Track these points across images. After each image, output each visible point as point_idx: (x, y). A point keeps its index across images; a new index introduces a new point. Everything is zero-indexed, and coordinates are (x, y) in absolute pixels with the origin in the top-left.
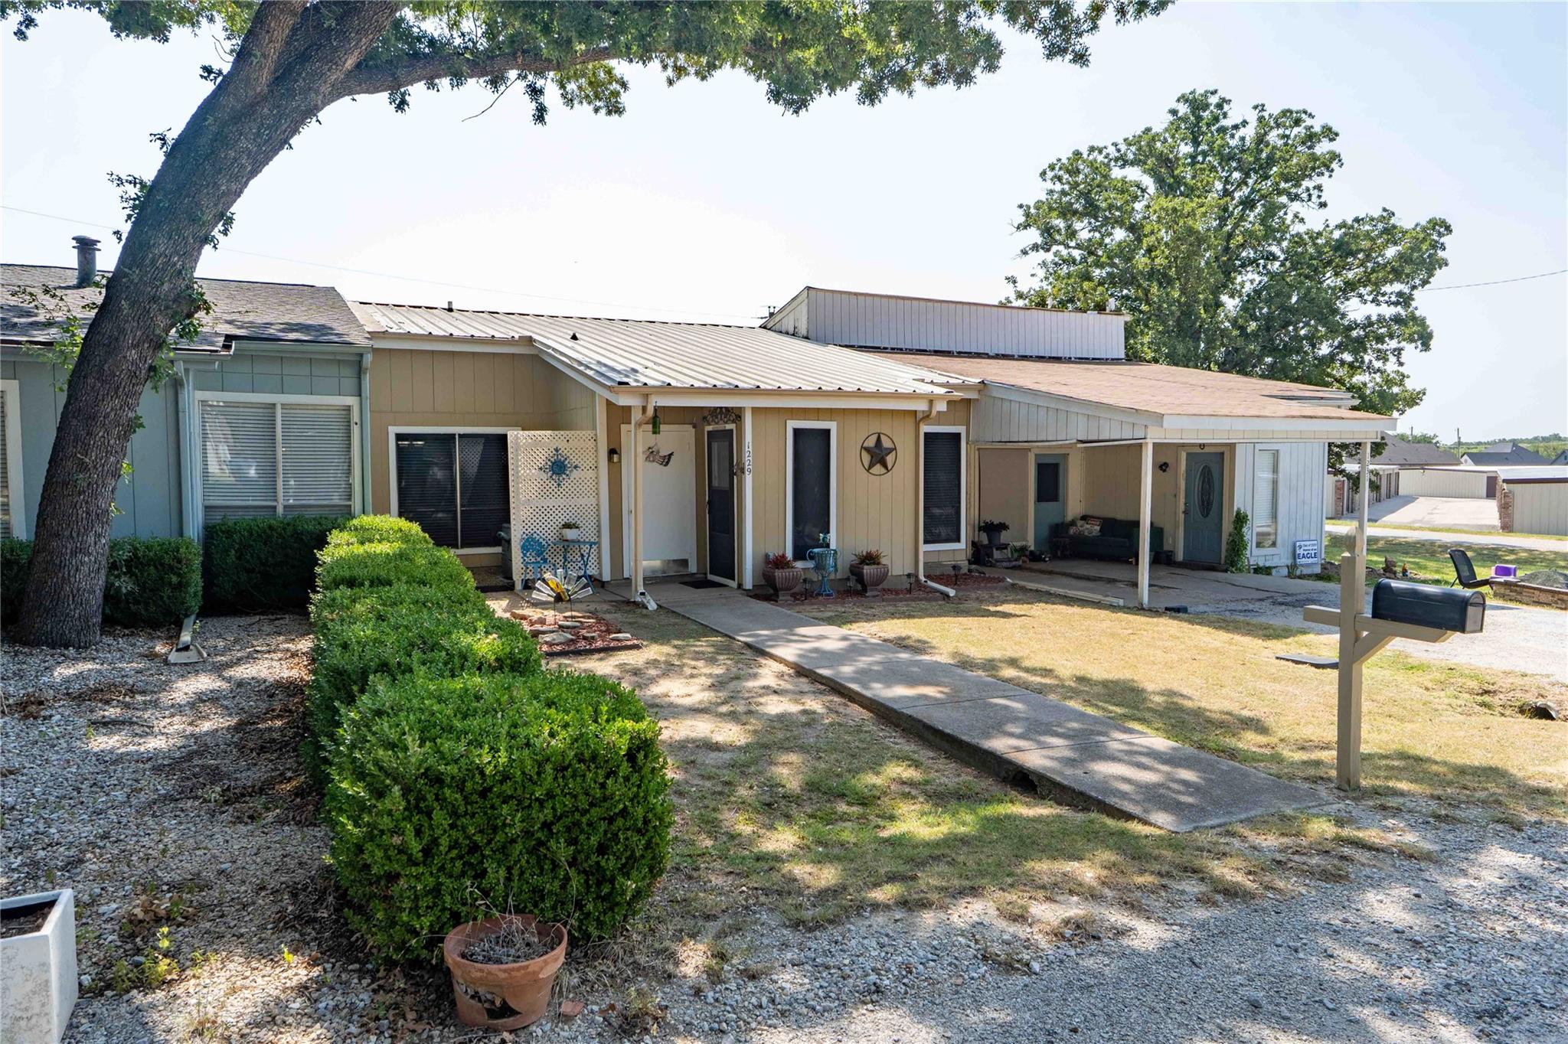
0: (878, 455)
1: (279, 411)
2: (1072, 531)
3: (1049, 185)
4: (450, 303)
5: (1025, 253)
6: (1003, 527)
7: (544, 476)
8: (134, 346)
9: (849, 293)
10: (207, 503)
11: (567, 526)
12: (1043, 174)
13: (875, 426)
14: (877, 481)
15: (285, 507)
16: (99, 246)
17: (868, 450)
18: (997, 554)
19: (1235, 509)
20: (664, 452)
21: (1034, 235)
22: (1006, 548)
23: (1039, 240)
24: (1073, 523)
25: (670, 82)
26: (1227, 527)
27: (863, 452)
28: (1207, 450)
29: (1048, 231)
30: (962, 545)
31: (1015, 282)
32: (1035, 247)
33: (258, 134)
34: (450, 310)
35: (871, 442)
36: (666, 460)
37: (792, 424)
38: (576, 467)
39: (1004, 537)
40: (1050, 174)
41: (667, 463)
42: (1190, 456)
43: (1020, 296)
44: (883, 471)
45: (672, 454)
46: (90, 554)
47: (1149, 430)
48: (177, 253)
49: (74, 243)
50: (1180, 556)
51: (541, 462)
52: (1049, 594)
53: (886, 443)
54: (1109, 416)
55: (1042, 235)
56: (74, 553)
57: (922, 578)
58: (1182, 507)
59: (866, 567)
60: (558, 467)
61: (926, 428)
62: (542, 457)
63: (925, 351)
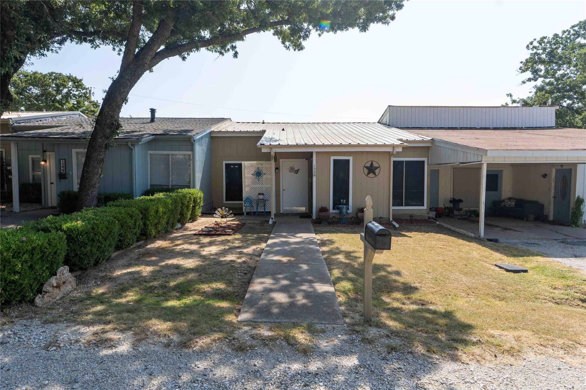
0: (371, 170)
1: (170, 156)
2: (502, 204)
3: (531, 51)
4: (263, 121)
5: (524, 82)
6: (460, 201)
7: (254, 177)
8: (100, 138)
9: (408, 107)
10: (152, 184)
11: (259, 194)
12: (528, 46)
13: (370, 158)
14: (372, 181)
15: (172, 185)
16: (156, 111)
17: (367, 167)
18: (456, 213)
19: (577, 196)
20: (296, 169)
21: (529, 74)
22: (461, 210)
23: (531, 76)
24: (504, 201)
25: (320, 35)
26: (572, 205)
27: (365, 168)
28: (564, 167)
29: (535, 72)
30: (425, 207)
31: (511, 96)
32: (529, 80)
33: (131, 74)
34: (263, 123)
35: (368, 164)
36: (297, 172)
37: (332, 158)
38: (264, 174)
39: (461, 205)
40: (531, 46)
41: (297, 173)
42: (557, 171)
43: (514, 102)
44: (374, 176)
45: (299, 169)
46: (89, 196)
47: (483, 157)
48: (111, 111)
49: (150, 110)
50: (551, 218)
51: (253, 172)
52: (450, 230)
53: (375, 165)
54: (470, 152)
55: (533, 74)
56: (85, 196)
57: (391, 219)
58: (552, 194)
59: (360, 213)
60: (258, 174)
61: (393, 159)
62: (253, 170)
63: (421, 128)
